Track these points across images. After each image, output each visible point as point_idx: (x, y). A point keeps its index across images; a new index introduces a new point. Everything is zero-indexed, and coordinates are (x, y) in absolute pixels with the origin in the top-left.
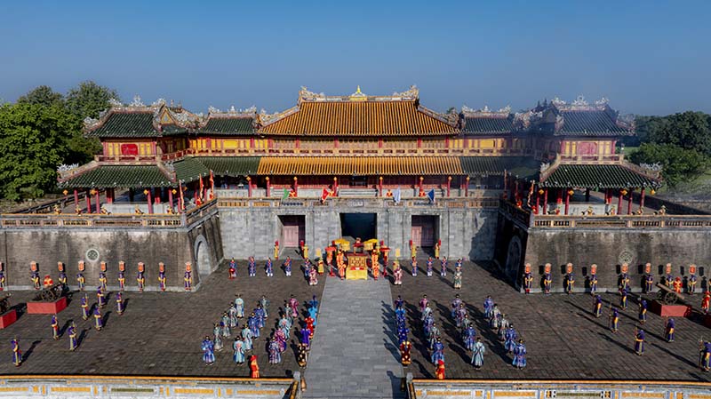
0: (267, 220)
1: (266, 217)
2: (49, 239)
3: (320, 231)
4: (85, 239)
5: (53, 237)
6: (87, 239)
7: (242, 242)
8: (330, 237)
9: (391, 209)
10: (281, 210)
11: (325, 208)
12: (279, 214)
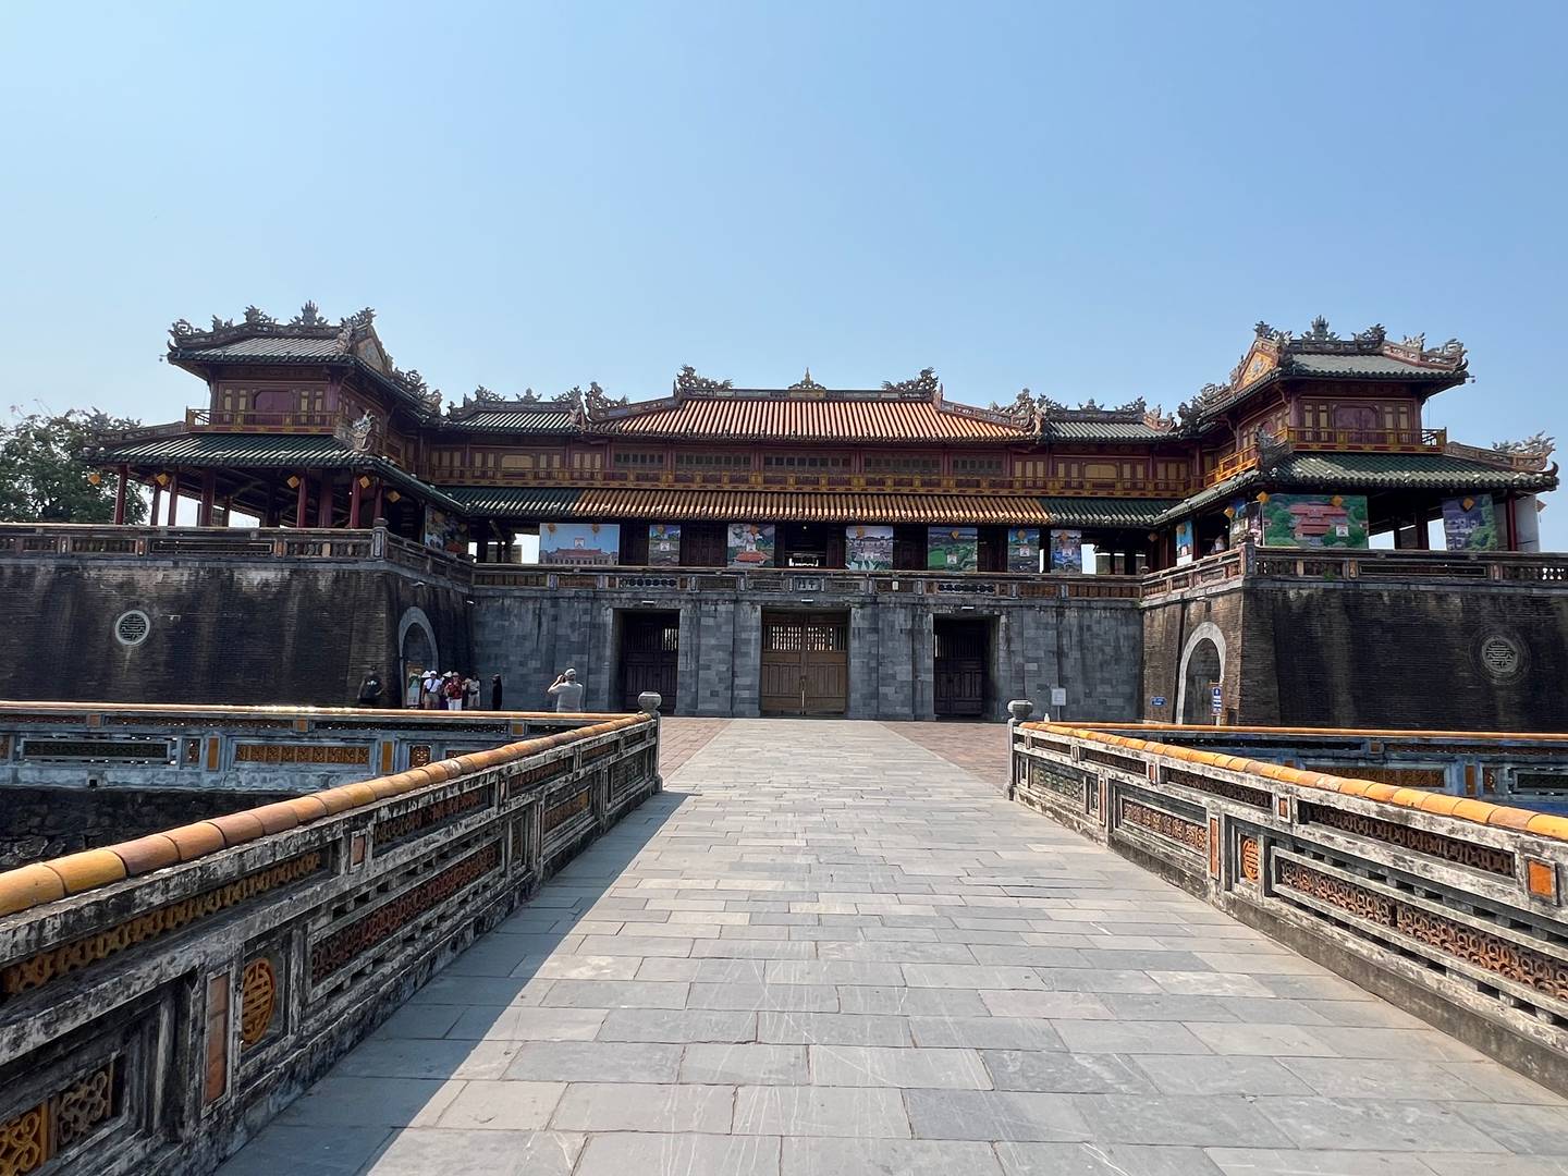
0: (587, 618)
1: (585, 612)
2: (28, 586)
3: (713, 647)
4: (121, 586)
5: (41, 580)
6: (127, 586)
7: (525, 671)
8: (737, 662)
9: (884, 598)
10: (624, 596)
11: (728, 593)
12: (617, 604)
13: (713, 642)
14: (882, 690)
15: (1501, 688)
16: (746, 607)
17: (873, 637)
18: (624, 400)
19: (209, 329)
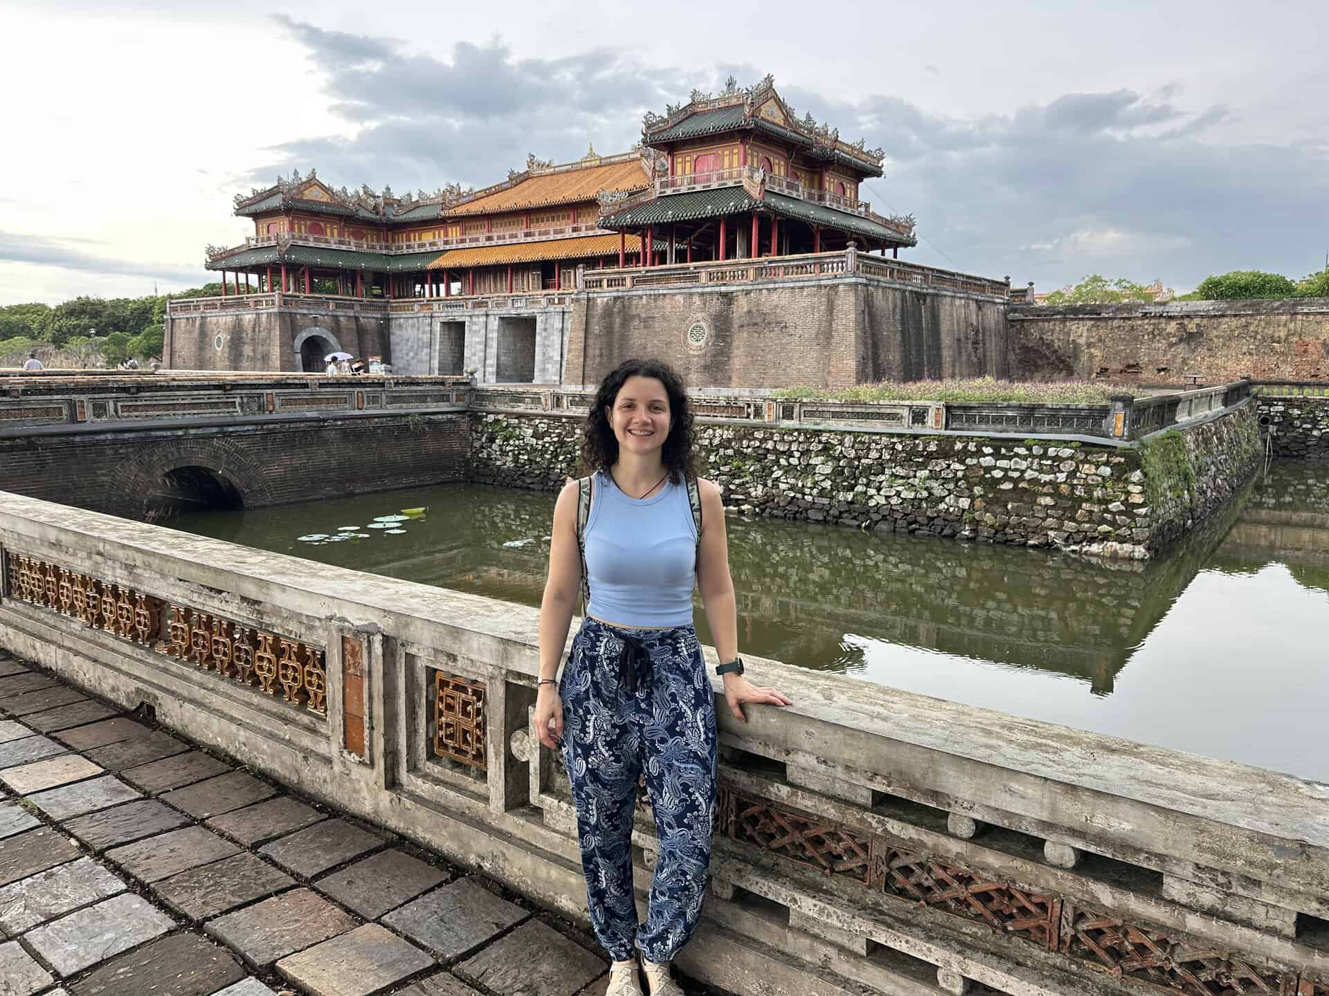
0: (429, 328)
1: (429, 325)
2: (195, 326)
3: (478, 343)
4: (215, 324)
5: (198, 323)
8: (488, 350)
9: (551, 308)
10: (444, 314)
11: (482, 311)
12: (442, 320)
13: (477, 339)
14: (547, 366)
15: (695, 356)
16: (492, 318)
17: (544, 334)
18: (471, 190)
19: (251, 195)
